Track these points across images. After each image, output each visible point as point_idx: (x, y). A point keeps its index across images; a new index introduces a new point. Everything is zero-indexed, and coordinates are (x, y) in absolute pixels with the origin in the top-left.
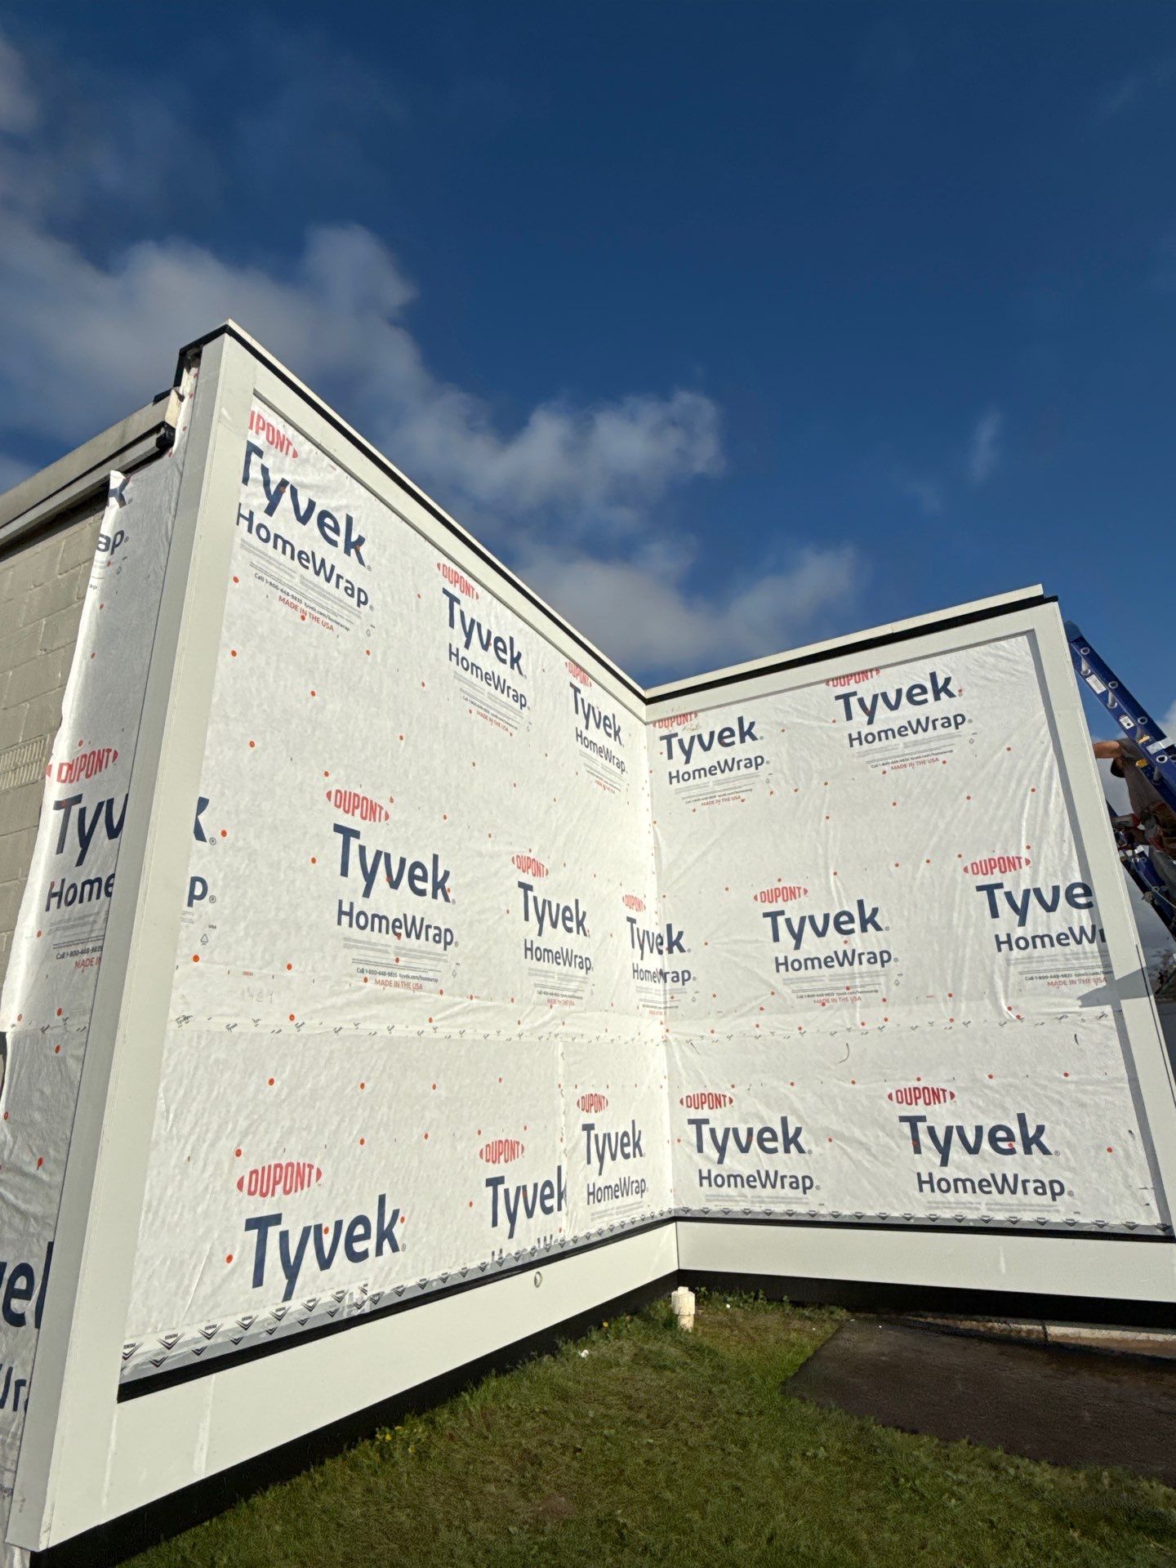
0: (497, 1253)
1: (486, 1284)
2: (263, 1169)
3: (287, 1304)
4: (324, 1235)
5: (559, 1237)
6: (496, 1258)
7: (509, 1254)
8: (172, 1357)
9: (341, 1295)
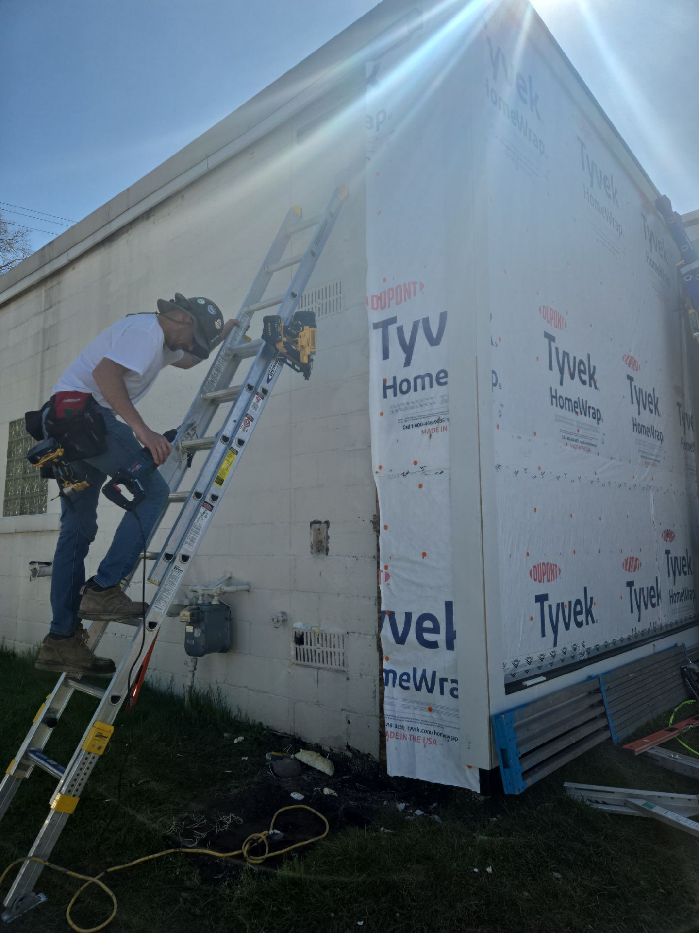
0: (634, 630)
1: (631, 649)
2: (538, 565)
3: (555, 649)
4: (565, 609)
5: (659, 623)
6: (634, 633)
7: (639, 632)
8: (519, 672)
9: (575, 646)
